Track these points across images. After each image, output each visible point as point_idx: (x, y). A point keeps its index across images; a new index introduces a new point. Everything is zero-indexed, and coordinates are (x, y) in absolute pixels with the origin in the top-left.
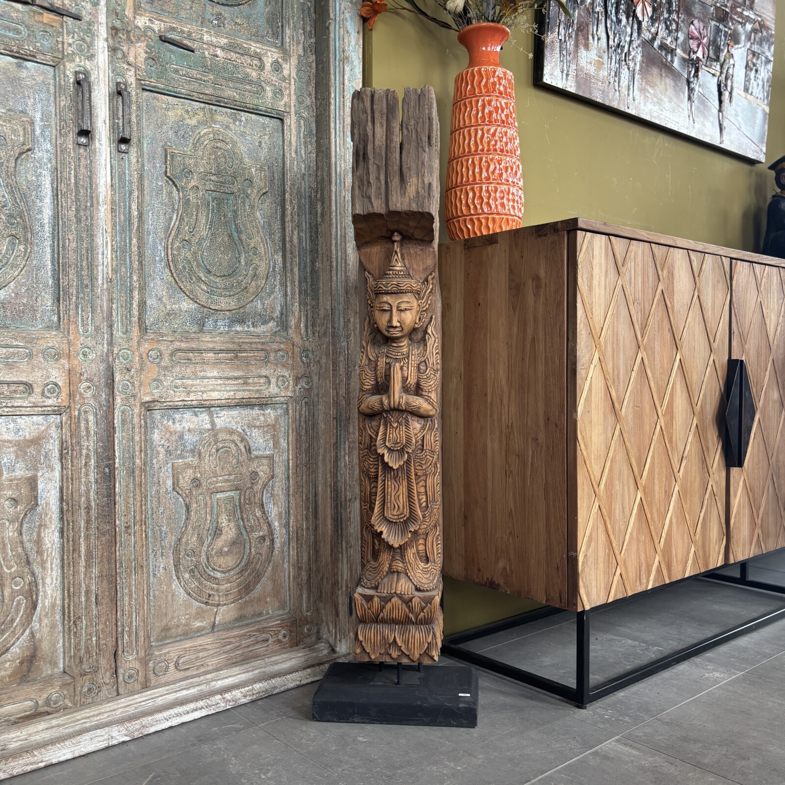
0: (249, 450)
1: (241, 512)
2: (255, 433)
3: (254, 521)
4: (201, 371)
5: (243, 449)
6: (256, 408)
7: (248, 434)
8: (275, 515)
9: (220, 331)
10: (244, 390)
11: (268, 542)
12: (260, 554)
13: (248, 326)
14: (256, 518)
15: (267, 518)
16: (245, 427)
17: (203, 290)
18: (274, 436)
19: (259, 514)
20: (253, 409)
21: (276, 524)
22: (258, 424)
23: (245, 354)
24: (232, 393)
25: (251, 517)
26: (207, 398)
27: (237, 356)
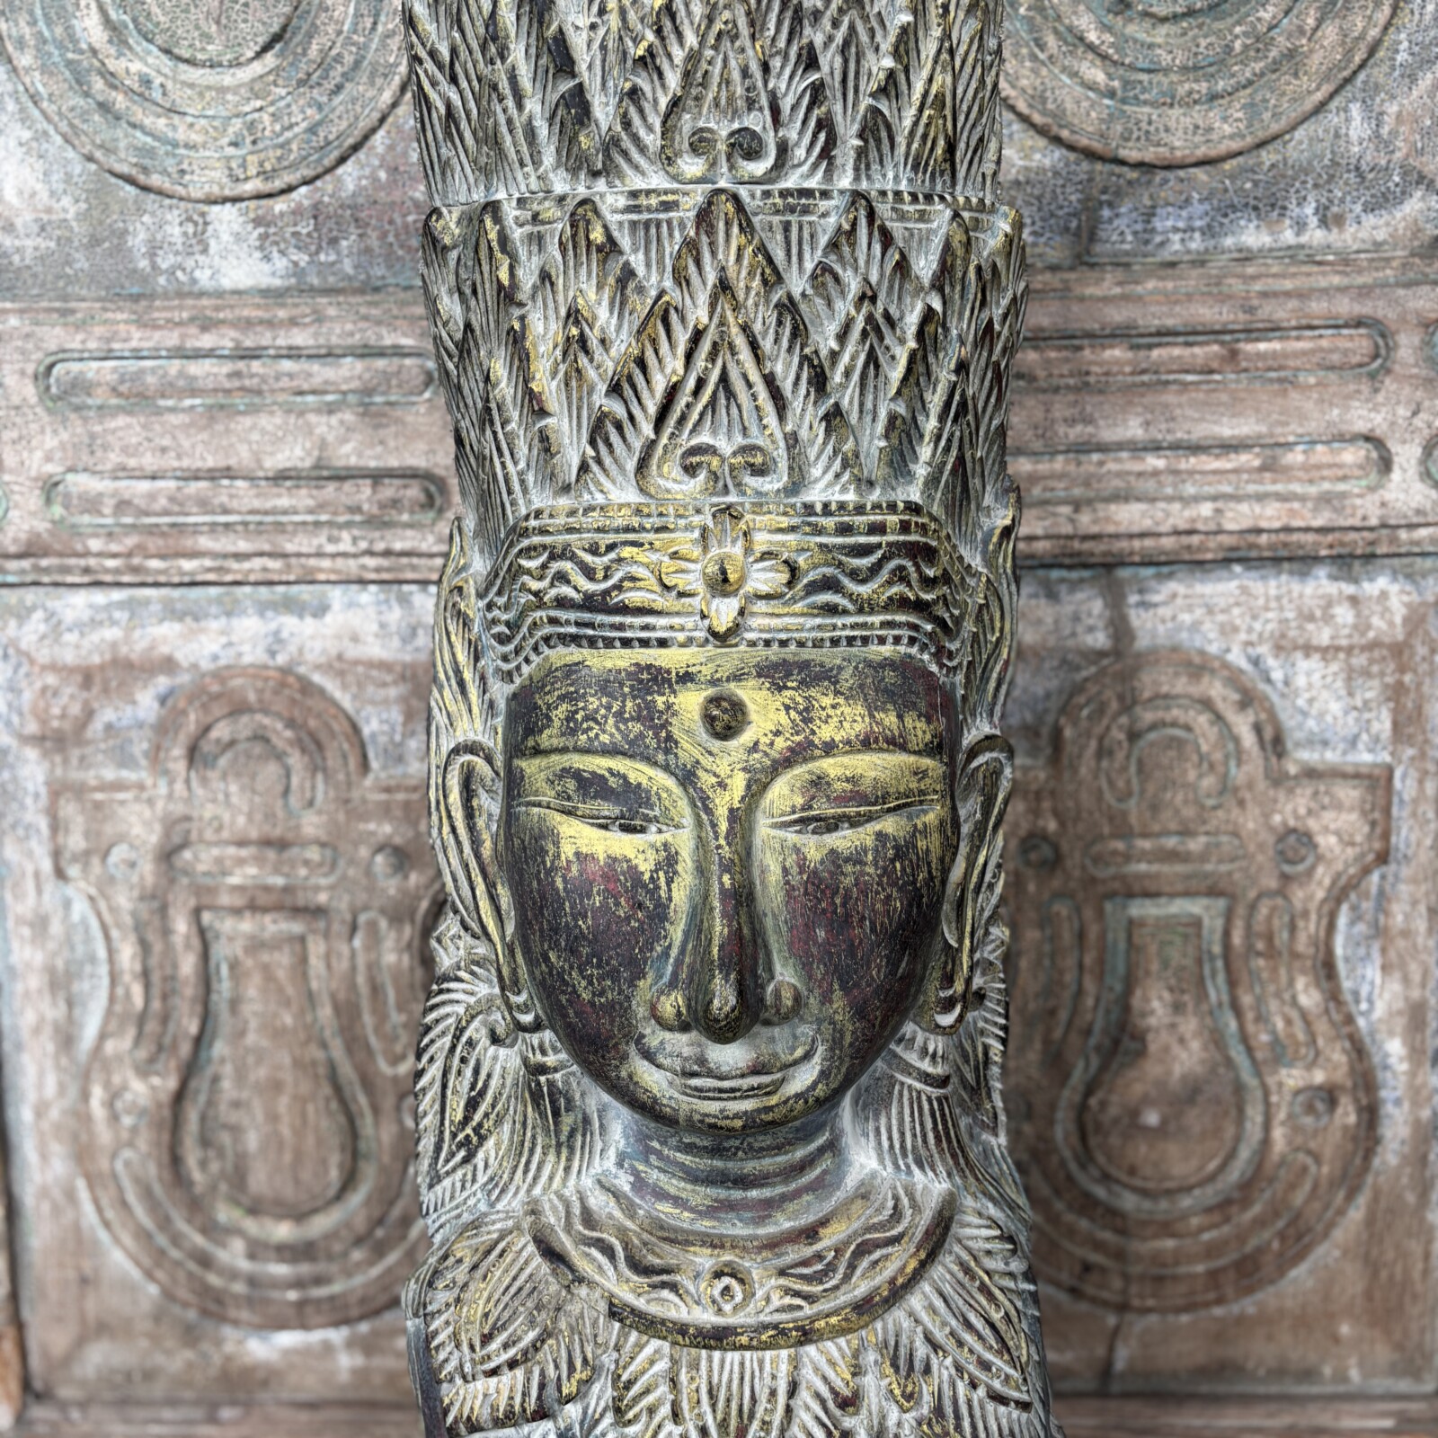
0: (1275, 744)
1: (1232, 983)
2: (1309, 674)
3: (1289, 1022)
4: (1071, 422)
5: (1248, 739)
6: (1322, 572)
7: (1277, 675)
8: (1391, 1014)
9: (1166, 255)
10: (1260, 498)
11: (1347, 1114)
12: (1309, 1152)
13: (1300, 226)
14: (1294, 1015)
15: (1349, 1020)
16: (1264, 650)
17: (1091, 86)
18: (1396, 693)
19: (1309, 997)
20: (1304, 575)
21: (1395, 1048)
22: (1324, 637)
23: (1276, 346)
24: (1206, 509)
25: (1273, 1005)
26: (1095, 529)
27: (1234, 354)
